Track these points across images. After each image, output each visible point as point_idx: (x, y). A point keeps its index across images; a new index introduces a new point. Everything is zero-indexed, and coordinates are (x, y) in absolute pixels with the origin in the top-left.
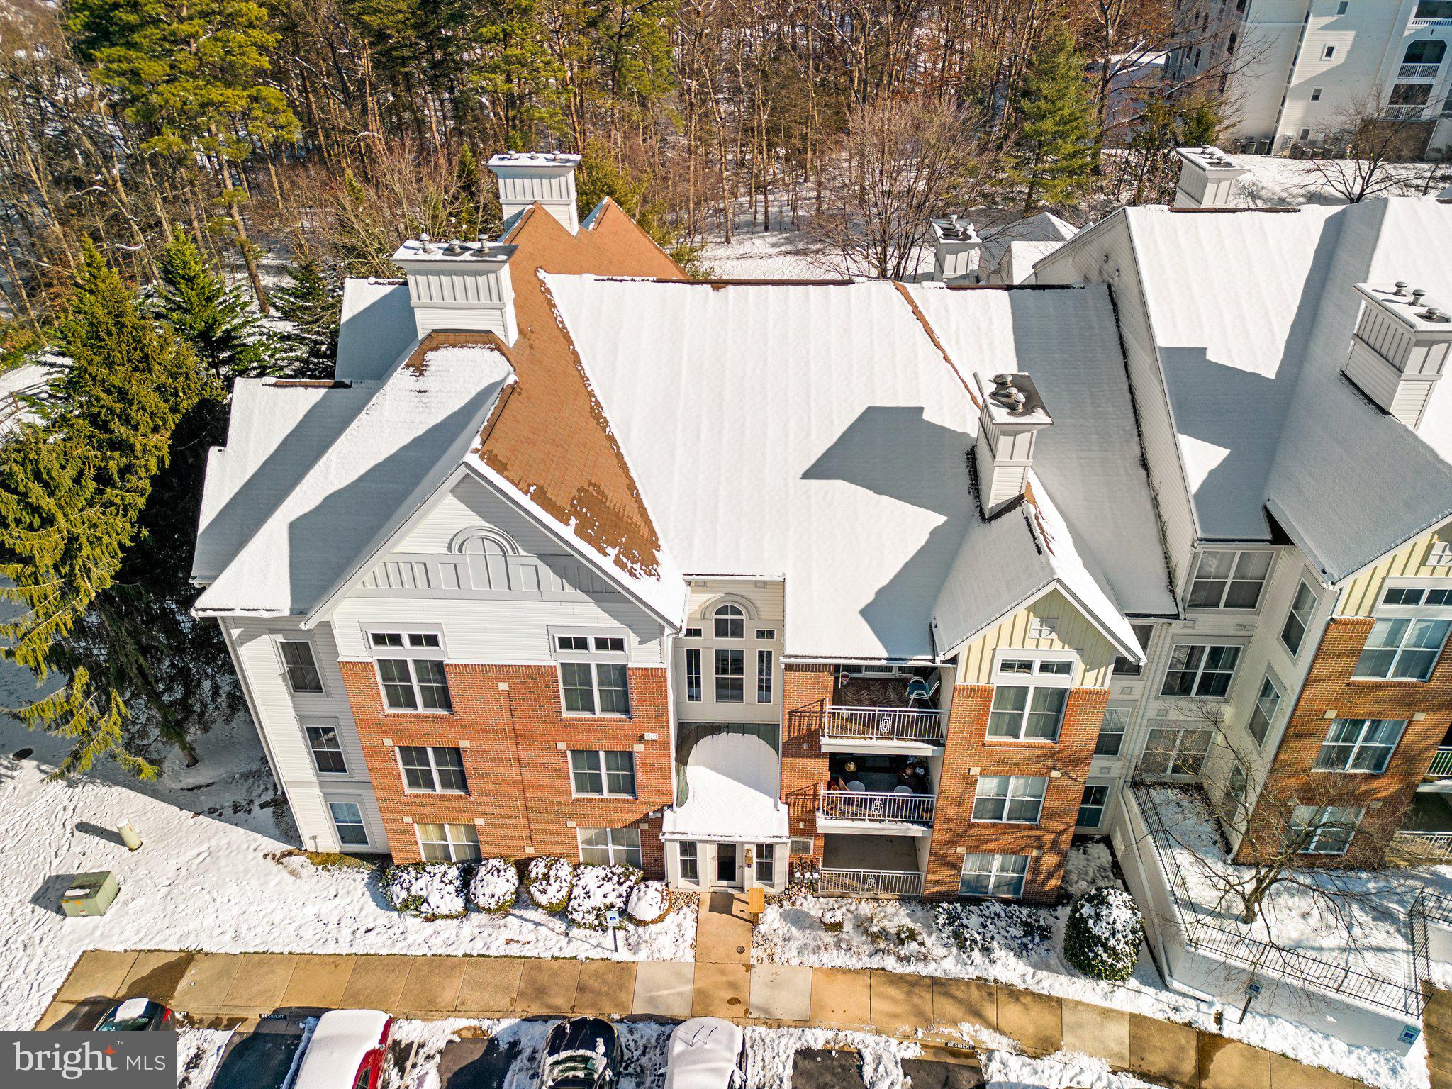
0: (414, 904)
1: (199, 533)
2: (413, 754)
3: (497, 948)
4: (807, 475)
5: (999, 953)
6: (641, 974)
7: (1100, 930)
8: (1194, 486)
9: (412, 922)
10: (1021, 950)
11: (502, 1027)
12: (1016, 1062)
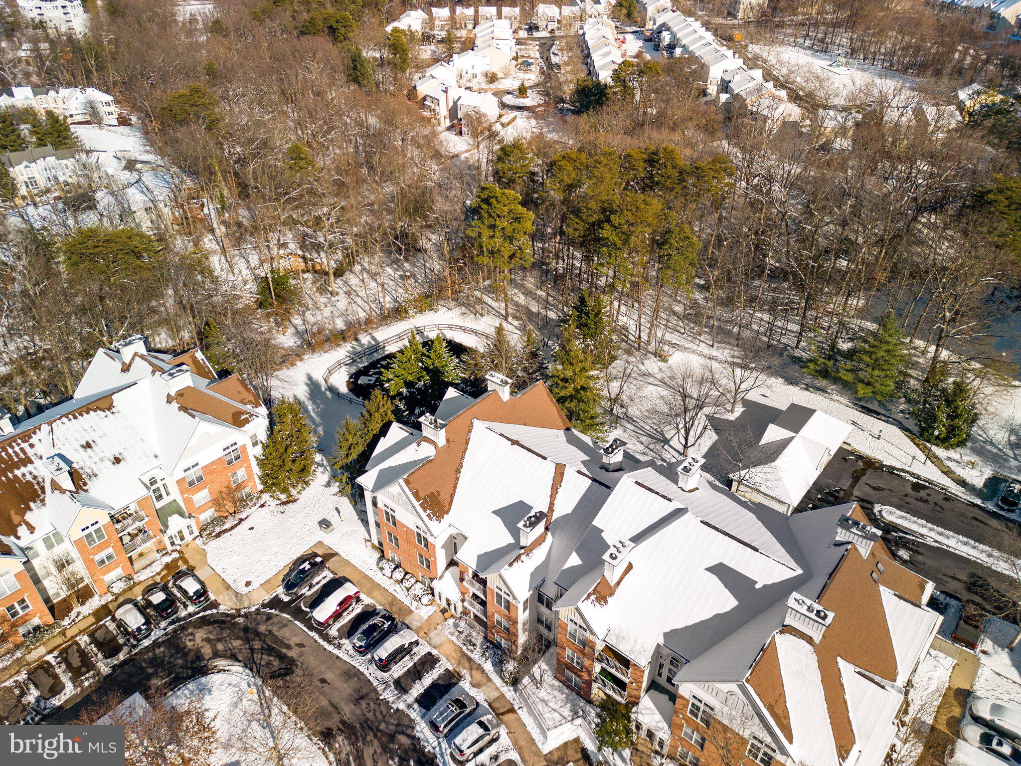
0: (382, 569)
2: (390, 533)
3: (391, 591)
4: (493, 512)
5: (489, 662)
6: (413, 615)
8: (565, 567)
9: (380, 573)
10: (494, 664)
11: (379, 607)
12: (468, 684)
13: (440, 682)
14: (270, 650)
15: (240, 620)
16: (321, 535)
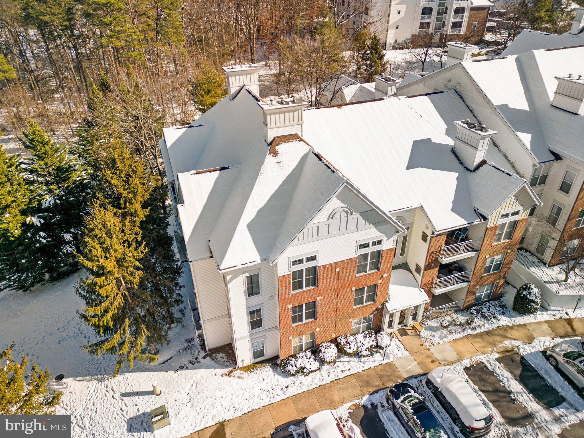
0: (301, 370)
1: (186, 243)
2: (297, 309)
3: (340, 375)
4: (408, 168)
5: (499, 317)
6: (397, 364)
7: (532, 297)
9: (301, 378)
10: (503, 314)
11: (364, 400)
12: (526, 347)
13: (518, 372)
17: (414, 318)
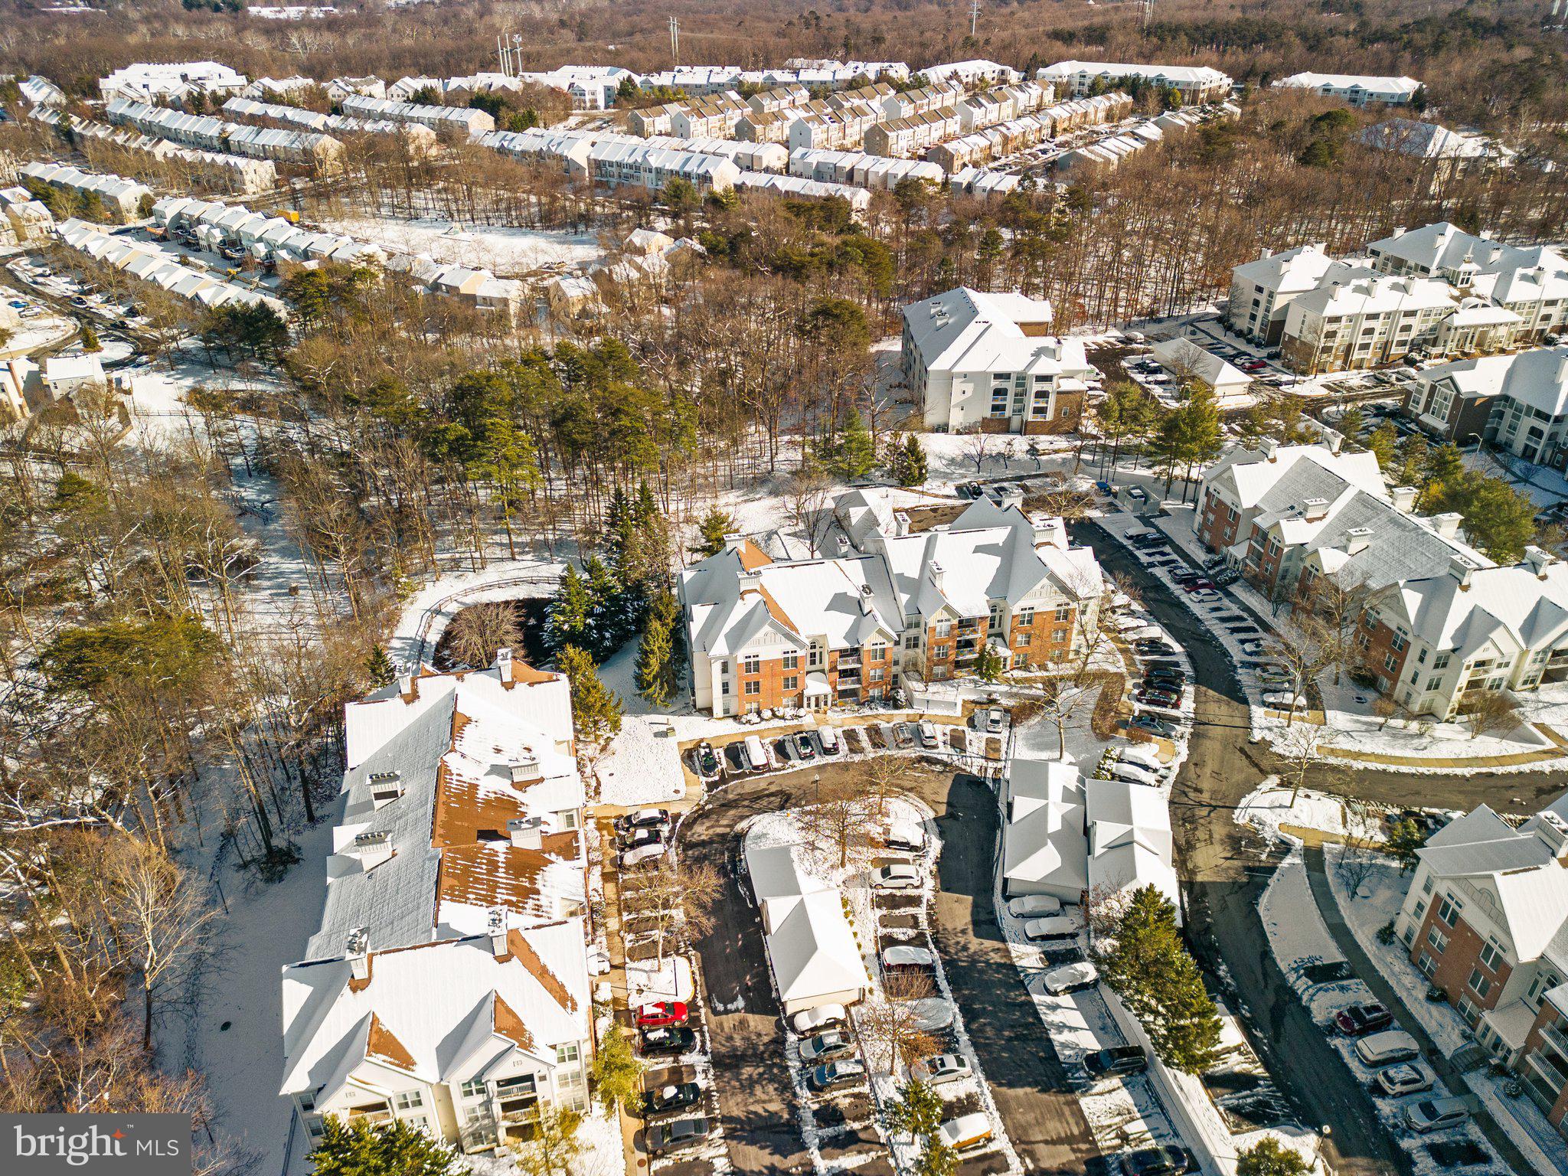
0: (749, 722)
2: (748, 684)
4: (826, 611)
5: (879, 709)
6: (806, 726)
7: (899, 701)
8: (904, 603)
9: (748, 725)
10: (884, 707)
11: (780, 737)
12: (885, 724)
13: (870, 734)
14: (759, 798)
15: (710, 806)
16: (672, 741)
17: (826, 704)
